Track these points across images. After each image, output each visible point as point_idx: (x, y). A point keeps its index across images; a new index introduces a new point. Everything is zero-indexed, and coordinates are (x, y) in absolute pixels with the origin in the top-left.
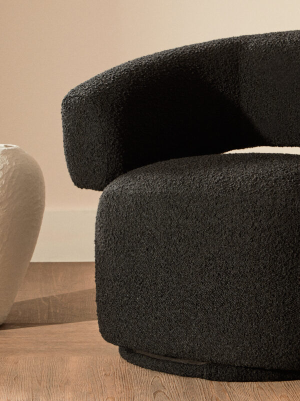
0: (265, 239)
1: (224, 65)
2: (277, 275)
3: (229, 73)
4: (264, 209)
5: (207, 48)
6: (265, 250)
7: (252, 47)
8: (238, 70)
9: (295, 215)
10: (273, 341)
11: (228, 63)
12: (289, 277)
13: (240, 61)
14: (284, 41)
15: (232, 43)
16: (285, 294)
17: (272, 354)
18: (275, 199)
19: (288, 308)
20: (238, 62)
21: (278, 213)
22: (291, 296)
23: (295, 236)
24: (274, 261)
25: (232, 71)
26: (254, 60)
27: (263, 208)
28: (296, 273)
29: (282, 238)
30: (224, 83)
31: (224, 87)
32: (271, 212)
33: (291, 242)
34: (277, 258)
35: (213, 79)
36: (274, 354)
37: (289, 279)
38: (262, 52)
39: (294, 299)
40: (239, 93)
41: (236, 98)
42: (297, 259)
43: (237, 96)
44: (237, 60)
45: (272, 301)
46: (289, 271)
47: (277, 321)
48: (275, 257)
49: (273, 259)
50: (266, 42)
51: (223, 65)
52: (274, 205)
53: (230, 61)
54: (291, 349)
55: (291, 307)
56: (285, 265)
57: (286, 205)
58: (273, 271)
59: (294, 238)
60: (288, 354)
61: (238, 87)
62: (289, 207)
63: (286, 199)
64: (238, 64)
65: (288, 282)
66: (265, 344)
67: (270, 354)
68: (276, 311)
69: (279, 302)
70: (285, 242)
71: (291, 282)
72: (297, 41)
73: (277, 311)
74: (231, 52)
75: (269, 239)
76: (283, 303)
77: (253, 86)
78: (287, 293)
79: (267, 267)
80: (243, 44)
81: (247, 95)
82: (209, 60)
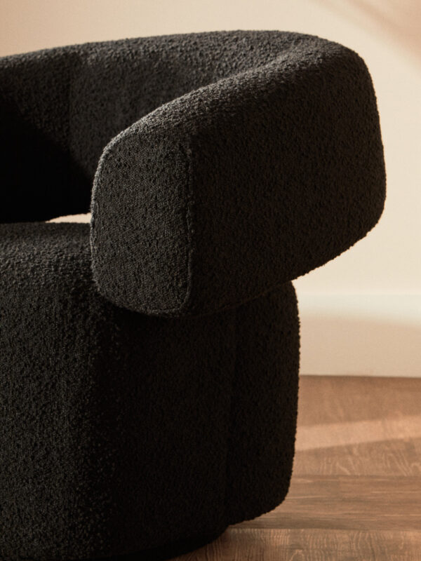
0: (6, 358)
1: (47, 88)
2: (23, 414)
3: (54, 99)
4: (7, 313)
5: (25, 61)
6: (6, 375)
7: (92, 60)
8: (67, 95)
9: (50, 323)
10: (19, 515)
11: (53, 84)
12: (41, 418)
13: (73, 82)
14: (136, 52)
15: (66, 54)
16: (36, 445)
17: (18, 535)
18: (24, 297)
19: (41, 466)
20: (70, 82)
21: (26, 320)
22: (45, 447)
23: (50, 355)
24: (20, 393)
25: (58, 97)
26: (92, 80)
27: (5, 312)
28: (52, 412)
29: (30, 357)
30: (45, 114)
31: (44, 120)
32: (16, 318)
33: (43, 365)
34: (23, 389)
35: (27, 108)
36: (21, 535)
37: (41, 422)
38: (104, 69)
39: (48, 453)
40: (68, 130)
41: (64, 137)
42: (54, 390)
43: (65, 134)
44: (69, 80)
45: (17, 455)
46: (41, 409)
47: (24, 485)
48: (20, 386)
49: (17, 390)
50: (112, 53)
51: (44, 87)
52: (21, 307)
53: (56, 81)
54: (45, 529)
55: (45, 465)
56: (34, 400)
57: (38, 307)
58: (18, 408)
59: (48, 359)
60: (41, 535)
61: (68, 121)
62: (43, 310)
63: (39, 298)
64: (68, 86)
65: (40, 426)
66: (7, 520)
67: (15, 535)
68: (22, 469)
69: (26, 456)
70: (34, 365)
71: (44, 425)
72: (153, 52)
73: (25, 469)
74: (61, 67)
75: (12, 359)
76: (33, 458)
77: (89, 119)
78: (38, 443)
79: (9, 402)
80: (82, 56)
81: (80, 133)
82: (24, 80)
